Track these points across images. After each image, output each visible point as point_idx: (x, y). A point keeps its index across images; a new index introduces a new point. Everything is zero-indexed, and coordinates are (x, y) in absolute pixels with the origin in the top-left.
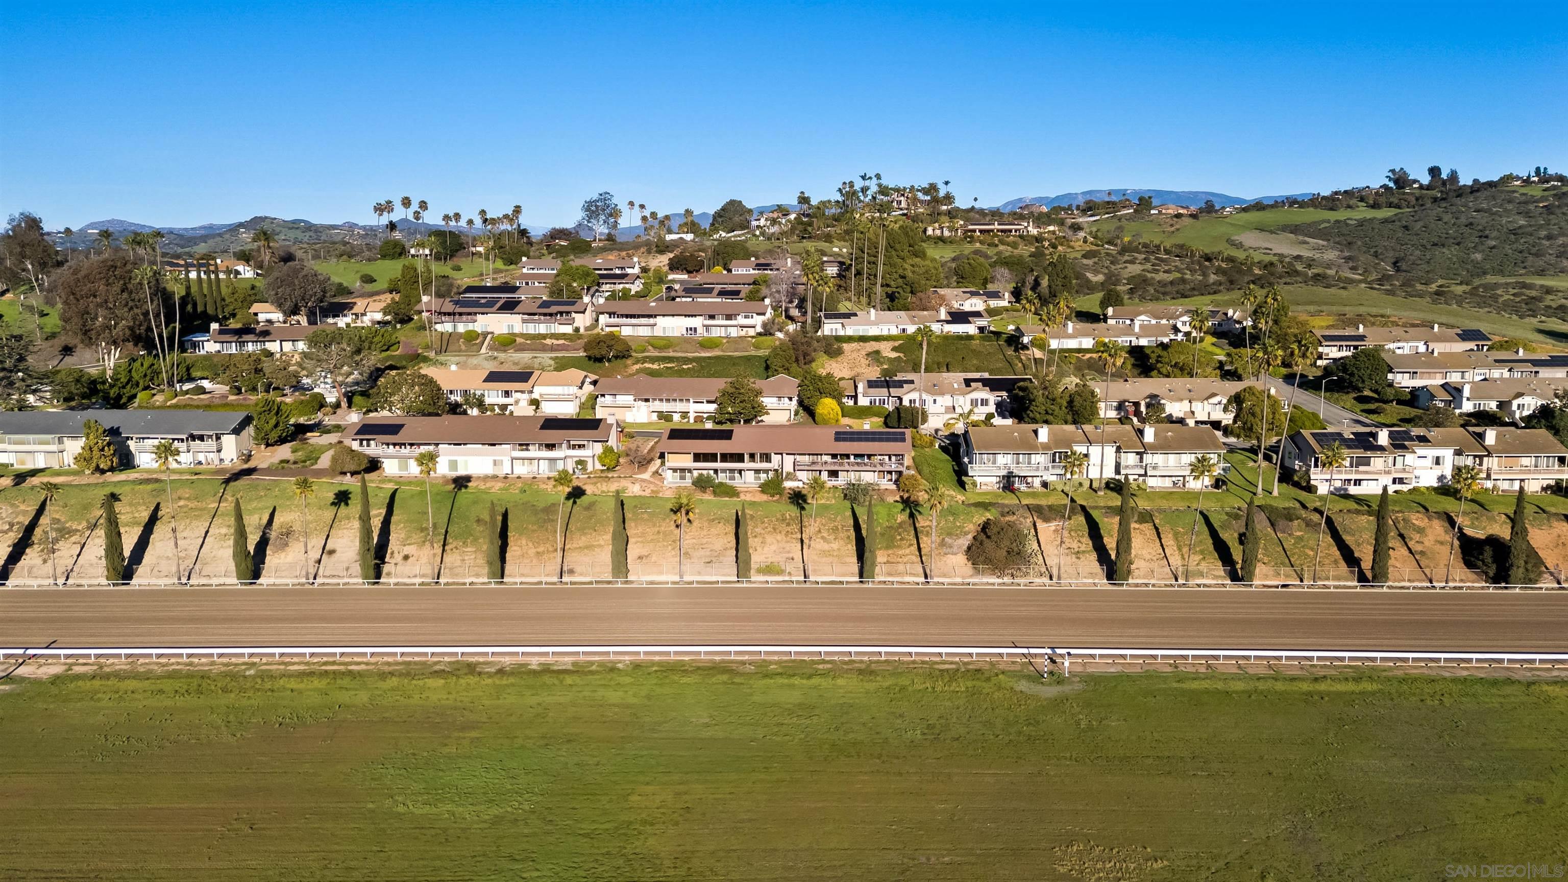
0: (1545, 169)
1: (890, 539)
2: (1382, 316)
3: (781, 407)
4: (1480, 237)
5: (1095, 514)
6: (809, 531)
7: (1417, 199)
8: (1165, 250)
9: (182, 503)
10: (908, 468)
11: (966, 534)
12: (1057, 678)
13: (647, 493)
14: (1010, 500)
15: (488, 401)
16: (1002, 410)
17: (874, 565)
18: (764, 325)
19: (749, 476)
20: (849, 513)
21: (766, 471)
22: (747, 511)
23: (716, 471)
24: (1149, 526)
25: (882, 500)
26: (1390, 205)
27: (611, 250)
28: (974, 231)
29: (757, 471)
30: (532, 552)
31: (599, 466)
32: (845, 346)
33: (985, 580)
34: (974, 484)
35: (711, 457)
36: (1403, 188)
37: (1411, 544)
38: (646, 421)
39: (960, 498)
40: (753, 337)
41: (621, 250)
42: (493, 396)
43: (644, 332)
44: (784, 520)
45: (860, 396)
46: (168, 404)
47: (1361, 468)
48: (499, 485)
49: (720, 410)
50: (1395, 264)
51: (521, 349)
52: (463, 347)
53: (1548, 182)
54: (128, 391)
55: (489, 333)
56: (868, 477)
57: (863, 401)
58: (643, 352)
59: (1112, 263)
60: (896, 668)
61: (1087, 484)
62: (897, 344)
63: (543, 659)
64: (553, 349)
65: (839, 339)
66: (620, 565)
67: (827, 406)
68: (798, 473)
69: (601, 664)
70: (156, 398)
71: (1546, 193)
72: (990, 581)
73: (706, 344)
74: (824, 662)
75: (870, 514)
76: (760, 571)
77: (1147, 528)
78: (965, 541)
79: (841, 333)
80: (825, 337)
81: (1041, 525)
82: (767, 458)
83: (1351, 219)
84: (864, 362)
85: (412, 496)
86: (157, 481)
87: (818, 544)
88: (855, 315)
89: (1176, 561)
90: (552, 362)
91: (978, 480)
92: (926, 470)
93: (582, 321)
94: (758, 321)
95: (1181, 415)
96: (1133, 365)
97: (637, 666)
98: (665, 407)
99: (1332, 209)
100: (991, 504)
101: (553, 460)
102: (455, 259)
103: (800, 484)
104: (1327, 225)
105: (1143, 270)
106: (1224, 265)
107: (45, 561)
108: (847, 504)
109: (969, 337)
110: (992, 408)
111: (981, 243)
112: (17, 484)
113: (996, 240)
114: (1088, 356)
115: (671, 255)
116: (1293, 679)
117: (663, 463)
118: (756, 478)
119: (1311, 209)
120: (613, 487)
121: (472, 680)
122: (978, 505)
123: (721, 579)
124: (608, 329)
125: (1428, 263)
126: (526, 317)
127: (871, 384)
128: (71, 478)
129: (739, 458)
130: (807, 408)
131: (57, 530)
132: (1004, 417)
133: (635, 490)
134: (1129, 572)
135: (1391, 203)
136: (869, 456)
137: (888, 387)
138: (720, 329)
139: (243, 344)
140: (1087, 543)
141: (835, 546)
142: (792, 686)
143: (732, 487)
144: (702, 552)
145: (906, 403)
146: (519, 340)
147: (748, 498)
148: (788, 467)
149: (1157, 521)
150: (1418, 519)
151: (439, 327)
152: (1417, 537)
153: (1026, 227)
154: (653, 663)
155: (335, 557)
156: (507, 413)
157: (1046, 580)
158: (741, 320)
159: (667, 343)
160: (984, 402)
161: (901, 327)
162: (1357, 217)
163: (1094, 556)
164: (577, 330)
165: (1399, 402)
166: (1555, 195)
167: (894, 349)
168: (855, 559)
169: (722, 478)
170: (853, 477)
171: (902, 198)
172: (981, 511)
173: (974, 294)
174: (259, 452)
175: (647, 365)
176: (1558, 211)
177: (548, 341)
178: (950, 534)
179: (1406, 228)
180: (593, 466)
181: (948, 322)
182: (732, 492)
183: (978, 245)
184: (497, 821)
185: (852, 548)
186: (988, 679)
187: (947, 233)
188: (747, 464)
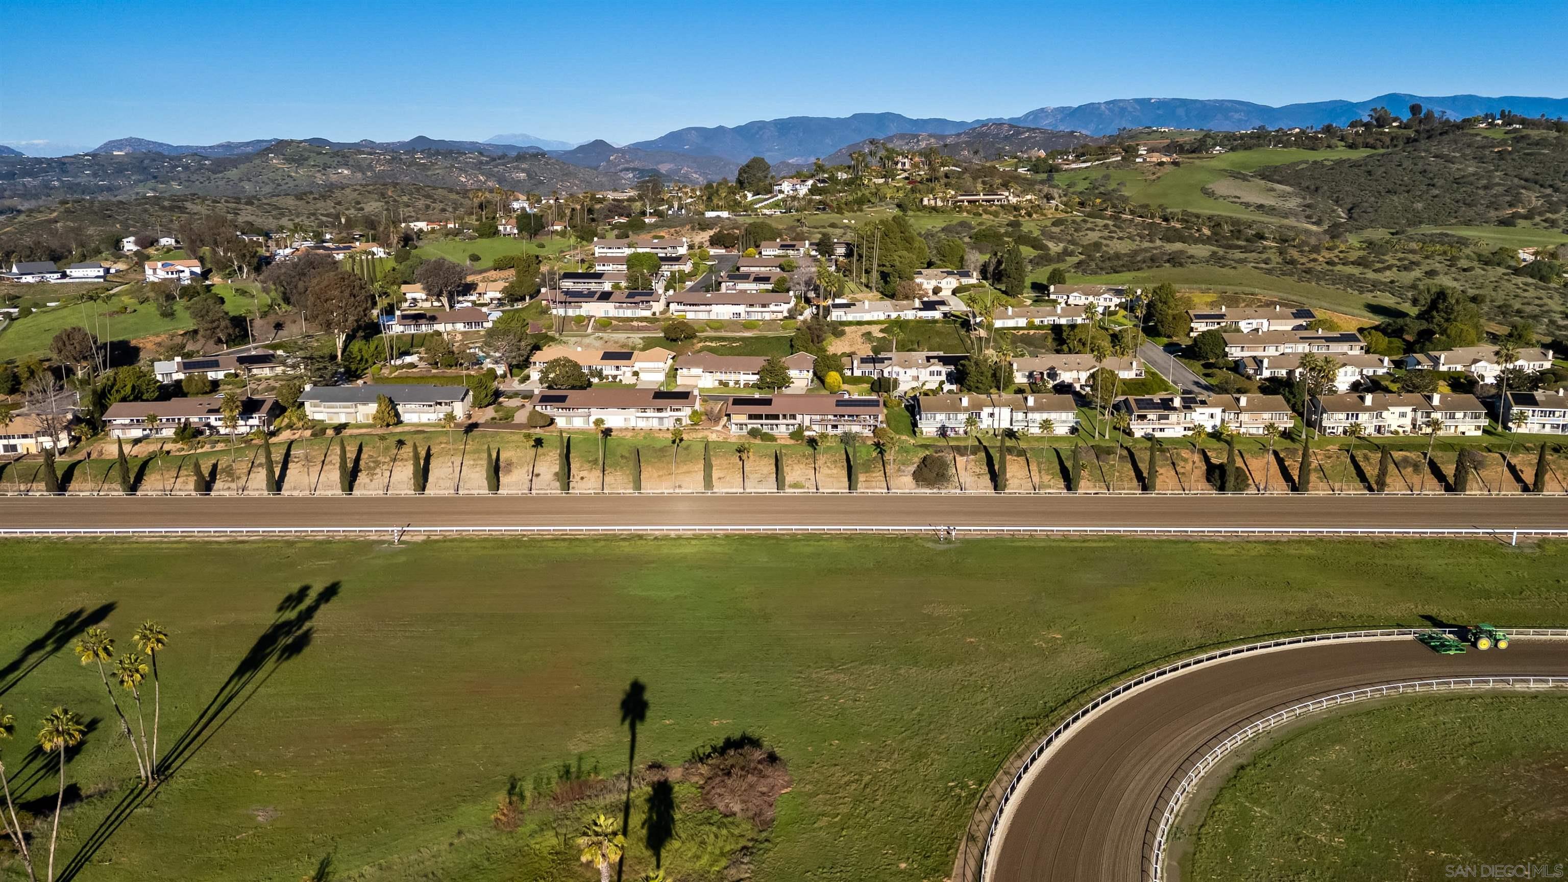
0: (1509, 112)
1: (868, 467)
2: (1252, 294)
3: (802, 376)
4: (1429, 185)
5: (991, 451)
6: (820, 463)
7: (1392, 140)
8: (1130, 211)
9: (443, 446)
10: (881, 422)
11: (913, 464)
12: (948, 540)
13: (721, 439)
14: (942, 443)
15: (605, 373)
16: (951, 378)
17: (857, 483)
18: (789, 311)
19: (783, 428)
20: (843, 452)
21: (793, 425)
22: (783, 451)
23: (762, 425)
24: (1023, 458)
25: (864, 443)
26: (1367, 146)
27: (662, 226)
28: (963, 201)
29: (788, 425)
30: (656, 475)
31: (689, 422)
32: (847, 329)
33: (923, 491)
34: (922, 433)
35: (759, 417)
36: (1383, 126)
37: (1178, 468)
38: (711, 387)
39: (912, 441)
40: (781, 320)
41: (670, 227)
42: (609, 370)
43: (703, 316)
44: (804, 456)
45: (855, 369)
46: (393, 375)
47: (1162, 421)
48: (630, 434)
49: (761, 379)
50: (1350, 210)
51: (616, 329)
52: (574, 328)
53: (1510, 124)
54: (362, 366)
55: (592, 316)
56: (856, 429)
57: (858, 373)
58: (703, 332)
59: (1076, 230)
60: (864, 536)
61: (991, 432)
62: (883, 326)
63: (677, 532)
64: (639, 329)
65: (843, 323)
66: (708, 482)
67: (833, 377)
68: (813, 426)
69: (708, 535)
70: (383, 371)
71: (1507, 136)
72: (927, 491)
73: (749, 325)
74: (826, 534)
75: (855, 453)
76: (790, 486)
77: (1022, 460)
78: (912, 468)
79: (844, 319)
80: (833, 323)
81: (958, 458)
82: (793, 417)
83: (1328, 160)
84: (860, 340)
85: (580, 442)
86: (424, 432)
87: (825, 471)
88: (854, 305)
89: (1036, 479)
90: (641, 341)
91: (924, 430)
92: (893, 424)
93: (658, 307)
94: (785, 308)
95: (1071, 381)
96: (1054, 339)
97: (727, 536)
98: (724, 377)
99: (1313, 149)
100: (929, 445)
101: (661, 418)
102: (538, 237)
103: (814, 433)
104: (1304, 166)
105: (1100, 237)
106: (1178, 226)
107: (371, 481)
108: (843, 446)
109: (935, 321)
110: (943, 377)
111: (968, 212)
112: (337, 434)
113: (981, 210)
114: (1021, 332)
115: (712, 233)
116: (1072, 541)
117: (729, 420)
118: (788, 429)
119: (1294, 149)
120: (700, 435)
121: (643, 542)
122: (922, 446)
123: (768, 491)
124: (676, 314)
125: (1376, 211)
126: (617, 304)
127: (864, 361)
128: (369, 430)
129: (776, 417)
130: (819, 378)
131: (373, 462)
132: (952, 384)
133: (713, 437)
134: (1005, 486)
135: (1367, 144)
136: (857, 416)
137: (874, 363)
138: (758, 314)
139: (419, 325)
140: (985, 469)
141: (835, 471)
142: (809, 545)
143: (772, 436)
144: (756, 475)
145: (886, 375)
146: (614, 322)
147: (782, 442)
148: (807, 423)
149: (1028, 455)
150: (1185, 454)
151: (554, 312)
152: (1182, 464)
153: (1007, 197)
154: (736, 535)
155: (539, 478)
156: (618, 380)
157: (958, 491)
158: (772, 307)
159: (718, 325)
160: (939, 373)
161: (887, 314)
162: (1333, 158)
163: (988, 476)
164: (654, 314)
165: (1228, 369)
166: (1514, 138)
167: (882, 331)
168: (847, 479)
169: (765, 429)
170: (847, 429)
171: (906, 160)
172: (923, 449)
173: (950, 273)
174: (475, 412)
175: (708, 344)
176: (1508, 157)
177: (635, 323)
178: (903, 464)
179: (1369, 173)
180: (686, 421)
181: (920, 309)
182: (772, 438)
183: (965, 214)
184: (677, 597)
185: (844, 473)
186: (912, 542)
187: (940, 203)
188: (781, 421)
